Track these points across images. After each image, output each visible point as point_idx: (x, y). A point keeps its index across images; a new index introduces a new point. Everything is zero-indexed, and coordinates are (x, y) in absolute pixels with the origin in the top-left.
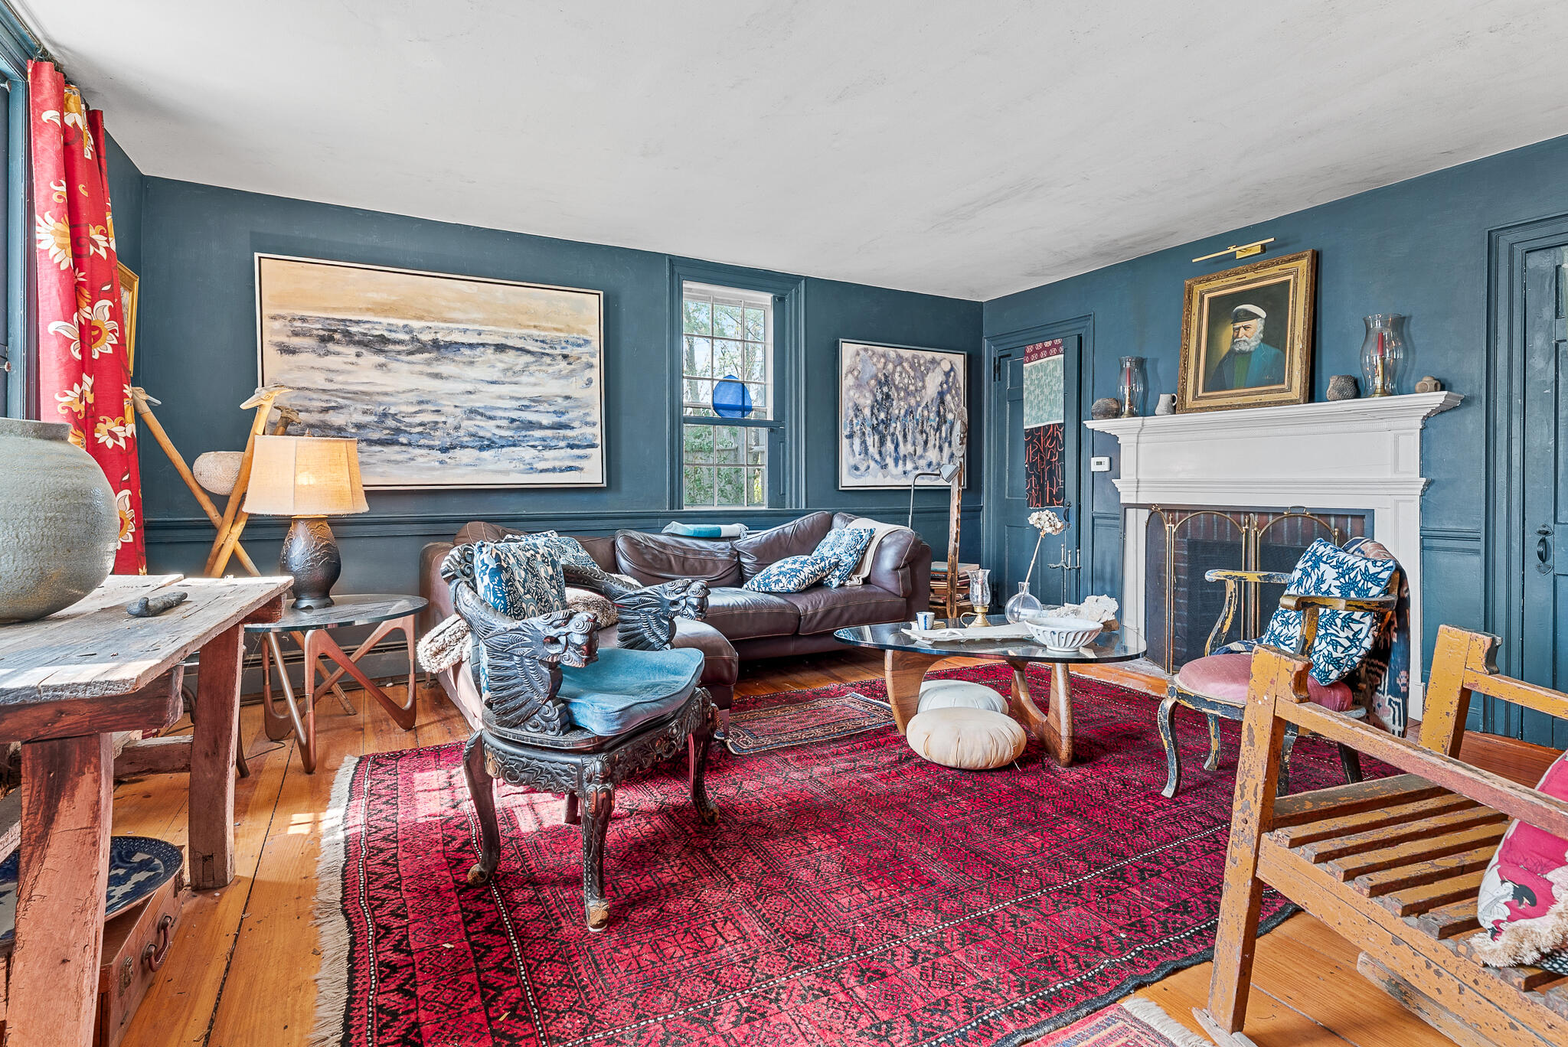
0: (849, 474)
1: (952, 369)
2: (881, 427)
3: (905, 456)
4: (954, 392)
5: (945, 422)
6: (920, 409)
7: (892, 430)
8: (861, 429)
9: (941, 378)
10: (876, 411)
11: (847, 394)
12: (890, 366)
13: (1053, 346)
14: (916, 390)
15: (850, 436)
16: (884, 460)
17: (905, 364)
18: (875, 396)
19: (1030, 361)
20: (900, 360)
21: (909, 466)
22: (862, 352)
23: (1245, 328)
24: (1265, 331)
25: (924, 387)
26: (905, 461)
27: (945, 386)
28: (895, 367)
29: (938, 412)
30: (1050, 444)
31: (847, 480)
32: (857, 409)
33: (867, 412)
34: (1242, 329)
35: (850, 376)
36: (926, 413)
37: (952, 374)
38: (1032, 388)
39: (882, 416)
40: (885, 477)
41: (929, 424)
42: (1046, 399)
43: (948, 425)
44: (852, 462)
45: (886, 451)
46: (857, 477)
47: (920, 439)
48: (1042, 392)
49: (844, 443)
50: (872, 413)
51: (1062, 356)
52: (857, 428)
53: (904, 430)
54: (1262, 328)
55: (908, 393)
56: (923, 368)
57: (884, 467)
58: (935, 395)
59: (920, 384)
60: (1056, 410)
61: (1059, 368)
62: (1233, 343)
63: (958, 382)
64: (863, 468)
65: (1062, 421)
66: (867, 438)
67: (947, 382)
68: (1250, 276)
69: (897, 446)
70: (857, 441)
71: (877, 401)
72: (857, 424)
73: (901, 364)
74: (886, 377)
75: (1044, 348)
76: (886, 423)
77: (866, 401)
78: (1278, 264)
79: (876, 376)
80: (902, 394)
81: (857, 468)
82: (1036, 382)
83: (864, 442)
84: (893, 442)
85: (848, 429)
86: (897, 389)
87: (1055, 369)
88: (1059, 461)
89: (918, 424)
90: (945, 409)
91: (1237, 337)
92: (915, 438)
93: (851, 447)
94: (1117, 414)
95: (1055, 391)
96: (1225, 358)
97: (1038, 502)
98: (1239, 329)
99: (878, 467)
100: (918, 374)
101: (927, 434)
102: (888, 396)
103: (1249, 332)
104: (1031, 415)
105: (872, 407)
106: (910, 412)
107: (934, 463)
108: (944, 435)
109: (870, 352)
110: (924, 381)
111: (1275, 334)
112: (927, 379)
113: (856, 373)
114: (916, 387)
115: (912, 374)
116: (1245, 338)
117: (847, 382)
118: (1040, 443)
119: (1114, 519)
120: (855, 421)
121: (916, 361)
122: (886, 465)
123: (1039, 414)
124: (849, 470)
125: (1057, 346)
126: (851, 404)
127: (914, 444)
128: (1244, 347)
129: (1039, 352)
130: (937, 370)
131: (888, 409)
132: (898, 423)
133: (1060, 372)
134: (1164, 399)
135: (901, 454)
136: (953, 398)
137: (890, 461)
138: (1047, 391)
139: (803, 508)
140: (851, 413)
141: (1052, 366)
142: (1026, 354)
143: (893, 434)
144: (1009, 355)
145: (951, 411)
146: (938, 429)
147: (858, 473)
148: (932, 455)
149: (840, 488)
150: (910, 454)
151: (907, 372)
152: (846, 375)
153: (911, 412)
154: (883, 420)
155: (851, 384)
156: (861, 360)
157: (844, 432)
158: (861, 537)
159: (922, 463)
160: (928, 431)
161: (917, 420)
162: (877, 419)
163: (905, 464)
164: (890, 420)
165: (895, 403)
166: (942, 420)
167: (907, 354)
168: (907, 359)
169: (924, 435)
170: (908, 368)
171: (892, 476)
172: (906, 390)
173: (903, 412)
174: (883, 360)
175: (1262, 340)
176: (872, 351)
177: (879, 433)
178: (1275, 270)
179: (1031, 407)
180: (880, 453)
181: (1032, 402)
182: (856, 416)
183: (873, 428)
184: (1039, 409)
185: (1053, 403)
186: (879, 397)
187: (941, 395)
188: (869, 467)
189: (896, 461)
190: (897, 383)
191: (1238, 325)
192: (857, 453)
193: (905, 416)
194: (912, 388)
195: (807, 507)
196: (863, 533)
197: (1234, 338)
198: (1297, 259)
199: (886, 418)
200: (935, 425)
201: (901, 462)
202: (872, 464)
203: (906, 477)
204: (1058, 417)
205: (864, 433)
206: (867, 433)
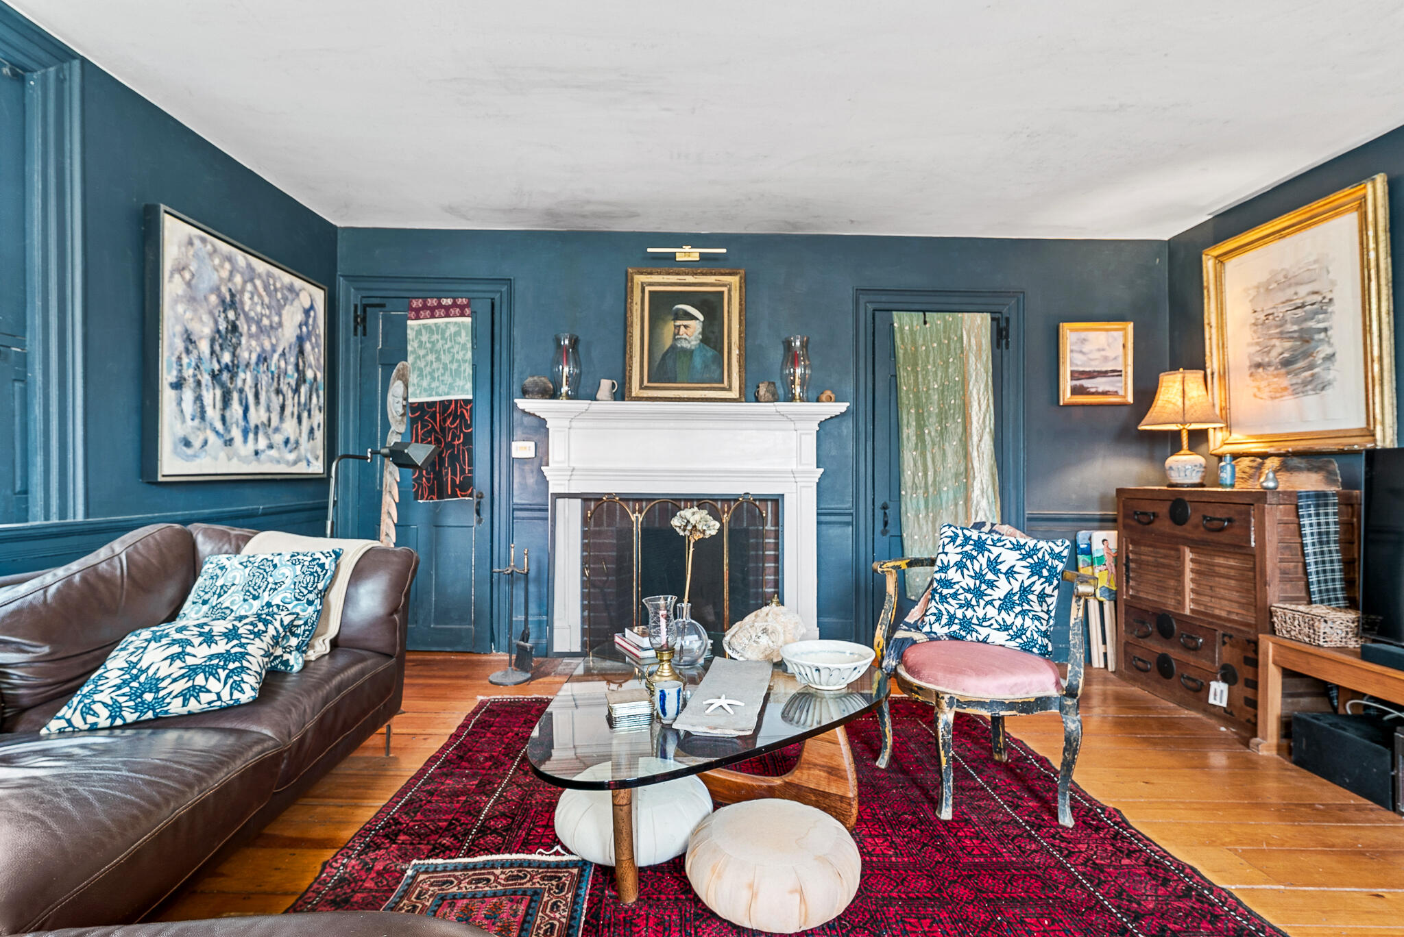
0: (175, 451)
1: (312, 307)
2: (225, 376)
3: (257, 427)
4: (314, 340)
5: (305, 381)
6: (276, 356)
7: (239, 383)
8: (195, 376)
9: (300, 317)
10: (217, 348)
11: (173, 308)
12: (238, 279)
13: (455, 305)
14: (271, 327)
15: (178, 385)
16: (228, 430)
17: (258, 282)
18: (216, 322)
19: (417, 318)
20: (251, 276)
21: (262, 443)
22: (197, 242)
23: (686, 327)
24: (703, 333)
25: (280, 324)
26: (256, 434)
27: (304, 329)
28: (245, 282)
29: (297, 365)
30: (452, 423)
31: (171, 464)
32: (189, 340)
33: (204, 346)
34: (682, 328)
35: (177, 277)
36: (282, 364)
37: (312, 313)
38: (422, 352)
39: (227, 358)
40: (229, 459)
41: (287, 381)
42: (445, 368)
43: (307, 385)
44: (180, 431)
45: (232, 417)
46: (189, 458)
47: (276, 402)
48: (438, 359)
49: (167, 396)
50: (213, 352)
51: (469, 320)
52: (188, 373)
53: (256, 385)
54: (700, 330)
55: (261, 329)
56: (279, 295)
57: (229, 442)
58: (294, 339)
59: (276, 319)
60: (460, 383)
61: (463, 334)
62: (675, 339)
63: (318, 327)
64: (197, 443)
65: (470, 397)
66: (204, 393)
67: (306, 324)
68: (690, 279)
69: (246, 410)
70: (188, 395)
71: (218, 331)
72: (189, 365)
73: (252, 280)
74: (232, 295)
75: (440, 306)
76: (232, 369)
77: (204, 330)
78: (715, 275)
79: (218, 289)
80: (254, 328)
81: (187, 444)
82: (428, 345)
83: (199, 398)
84: (241, 403)
85: (175, 373)
86: (249, 319)
87: (458, 334)
88: (464, 444)
89: (273, 379)
90: (304, 362)
91: (678, 334)
92: (269, 400)
93: (180, 401)
94: (554, 394)
95: (458, 361)
96: (668, 350)
97: (431, 492)
98: (679, 326)
99: (220, 442)
100: (274, 303)
101: (284, 396)
102: (234, 328)
103: (689, 331)
104: (419, 385)
105: (213, 341)
106: (263, 359)
107: (292, 439)
108: (303, 400)
109: (209, 247)
110: (280, 315)
111: (712, 337)
112: (284, 312)
113: (187, 276)
114: (271, 322)
115: (266, 300)
116: (685, 336)
117: (172, 288)
118: (435, 421)
119: (540, 510)
120: (185, 360)
121: (271, 281)
122: (231, 440)
123: (433, 385)
124: (175, 448)
125: (462, 307)
126: (179, 329)
127: (268, 409)
128: (685, 344)
129: (432, 309)
130: (296, 303)
131: (235, 349)
132: (248, 373)
133: (465, 338)
134: (606, 384)
135: (252, 425)
136: (313, 348)
137: (236, 433)
138: (446, 358)
139: (80, 518)
140: (180, 345)
141: (453, 329)
142: (412, 309)
143: (241, 391)
144: (382, 306)
145: (310, 366)
146: (296, 391)
147: (189, 451)
148: (290, 427)
149: (160, 479)
150: (263, 424)
151: (260, 296)
152: (171, 276)
153: (265, 359)
154: (227, 366)
155: (180, 292)
156: (196, 255)
157: (167, 376)
158: (322, 566)
159: (278, 439)
160: (285, 392)
161: (272, 373)
162: (219, 362)
163: (256, 440)
164: (238, 367)
165: (244, 340)
166: (302, 379)
167: (261, 267)
168: (260, 276)
169: (281, 397)
170: (261, 290)
171: (241, 459)
172: (258, 323)
173: (254, 357)
174: (227, 266)
175: (702, 341)
176: (213, 246)
177: (223, 385)
178: (712, 279)
179: (421, 375)
180: (223, 419)
181: (420, 370)
182: (188, 351)
183: (215, 376)
184: (433, 379)
185: (457, 373)
186: (223, 326)
187: (301, 340)
188: (206, 442)
189: (245, 432)
190: (247, 308)
191: (678, 323)
192: (188, 417)
193: (257, 364)
194: (266, 322)
195: (87, 515)
196: (323, 560)
197: (675, 335)
198: (730, 274)
199: (232, 362)
200: (293, 383)
201: (251, 436)
202: (212, 437)
203: (258, 460)
204: (463, 391)
205: (199, 383)
206: (203, 382)
